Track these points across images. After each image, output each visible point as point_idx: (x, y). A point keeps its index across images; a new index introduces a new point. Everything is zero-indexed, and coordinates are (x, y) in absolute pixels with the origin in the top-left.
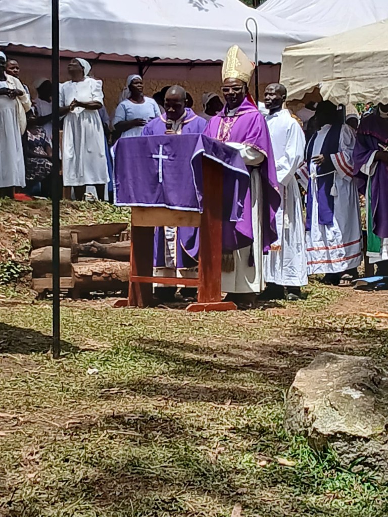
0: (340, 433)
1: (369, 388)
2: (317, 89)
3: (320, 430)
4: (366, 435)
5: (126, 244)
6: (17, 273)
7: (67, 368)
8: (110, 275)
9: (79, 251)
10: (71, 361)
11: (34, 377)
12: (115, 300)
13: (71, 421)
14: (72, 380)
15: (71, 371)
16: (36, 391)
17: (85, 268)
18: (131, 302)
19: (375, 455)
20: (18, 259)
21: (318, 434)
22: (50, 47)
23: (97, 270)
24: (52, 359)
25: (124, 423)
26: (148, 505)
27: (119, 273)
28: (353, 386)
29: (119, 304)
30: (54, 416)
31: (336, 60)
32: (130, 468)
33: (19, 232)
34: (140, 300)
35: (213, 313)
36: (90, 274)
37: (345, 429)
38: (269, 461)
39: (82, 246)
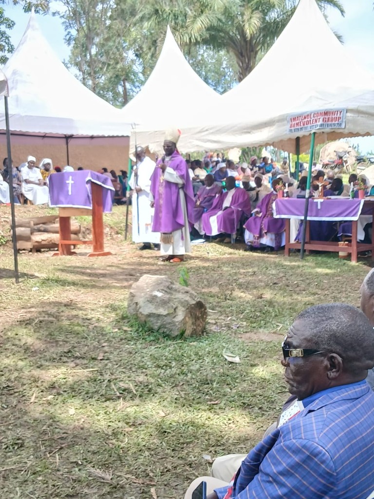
0: (152, 313)
1: (166, 291)
2: (147, 148)
3: (143, 313)
4: (164, 314)
5: (57, 225)
6: (4, 241)
7: (23, 288)
8: (51, 241)
9: (34, 229)
10: (25, 284)
11: (5, 293)
12: (53, 253)
13: (22, 315)
14: (24, 294)
15: (24, 290)
16: (6, 300)
17: (38, 237)
18: (61, 253)
19: (170, 323)
20: (5, 235)
21: (142, 314)
22: (5, 129)
23: (44, 239)
24: (15, 284)
25: (48, 314)
26: (57, 354)
27: (55, 240)
28: (158, 291)
29: (55, 254)
30: (12, 313)
31: (156, 133)
32: (49, 336)
33: (5, 221)
34: (65, 252)
35: (100, 257)
36: (40, 240)
37: (154, 311)
38: (119, 329)
39: (36, 227)
